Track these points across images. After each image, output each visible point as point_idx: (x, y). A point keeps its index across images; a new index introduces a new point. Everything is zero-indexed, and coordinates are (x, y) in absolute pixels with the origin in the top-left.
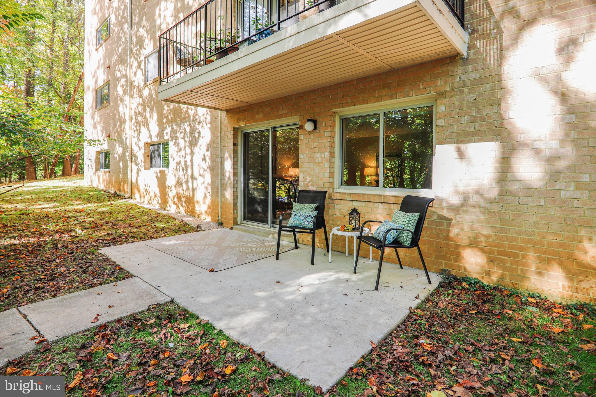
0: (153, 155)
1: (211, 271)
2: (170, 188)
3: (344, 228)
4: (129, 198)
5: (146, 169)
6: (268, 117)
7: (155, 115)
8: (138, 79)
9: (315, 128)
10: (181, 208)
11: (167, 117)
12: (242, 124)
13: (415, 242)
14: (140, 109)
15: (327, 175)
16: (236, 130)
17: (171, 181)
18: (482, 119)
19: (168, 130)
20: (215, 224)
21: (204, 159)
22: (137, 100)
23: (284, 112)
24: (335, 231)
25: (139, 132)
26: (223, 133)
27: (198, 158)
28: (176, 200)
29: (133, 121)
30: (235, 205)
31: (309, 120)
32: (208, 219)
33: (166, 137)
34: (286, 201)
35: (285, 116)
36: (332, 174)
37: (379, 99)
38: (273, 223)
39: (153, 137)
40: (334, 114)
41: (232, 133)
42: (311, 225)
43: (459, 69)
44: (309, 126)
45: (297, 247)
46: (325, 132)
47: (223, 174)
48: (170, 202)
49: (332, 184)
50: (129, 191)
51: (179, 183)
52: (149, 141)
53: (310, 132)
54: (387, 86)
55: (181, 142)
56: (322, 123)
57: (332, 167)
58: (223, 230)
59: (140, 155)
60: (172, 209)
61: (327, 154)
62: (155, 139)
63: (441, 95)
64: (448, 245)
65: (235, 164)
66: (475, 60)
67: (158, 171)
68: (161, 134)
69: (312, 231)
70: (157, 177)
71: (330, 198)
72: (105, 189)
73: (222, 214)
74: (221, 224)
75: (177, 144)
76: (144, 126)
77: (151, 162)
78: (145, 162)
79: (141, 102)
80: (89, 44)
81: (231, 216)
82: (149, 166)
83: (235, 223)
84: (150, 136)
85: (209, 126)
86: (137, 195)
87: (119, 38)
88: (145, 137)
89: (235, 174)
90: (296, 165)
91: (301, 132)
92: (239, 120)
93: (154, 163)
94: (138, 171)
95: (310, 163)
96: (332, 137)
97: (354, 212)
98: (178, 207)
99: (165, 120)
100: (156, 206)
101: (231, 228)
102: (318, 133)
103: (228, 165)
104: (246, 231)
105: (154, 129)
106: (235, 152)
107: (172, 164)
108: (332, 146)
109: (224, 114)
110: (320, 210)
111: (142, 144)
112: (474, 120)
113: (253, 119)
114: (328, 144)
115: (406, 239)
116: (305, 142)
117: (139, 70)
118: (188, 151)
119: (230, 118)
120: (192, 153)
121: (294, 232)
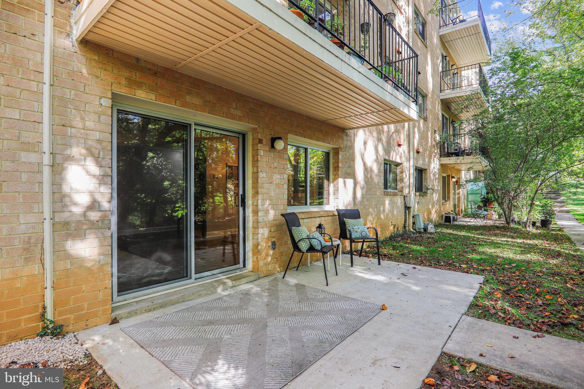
15: (286, 197)
46: (284, 154)
53: (270, 150)
61: (286, 176)
91: (261, 147)
95: (270, 184)
102: (278, 154)
116: (265, 159)
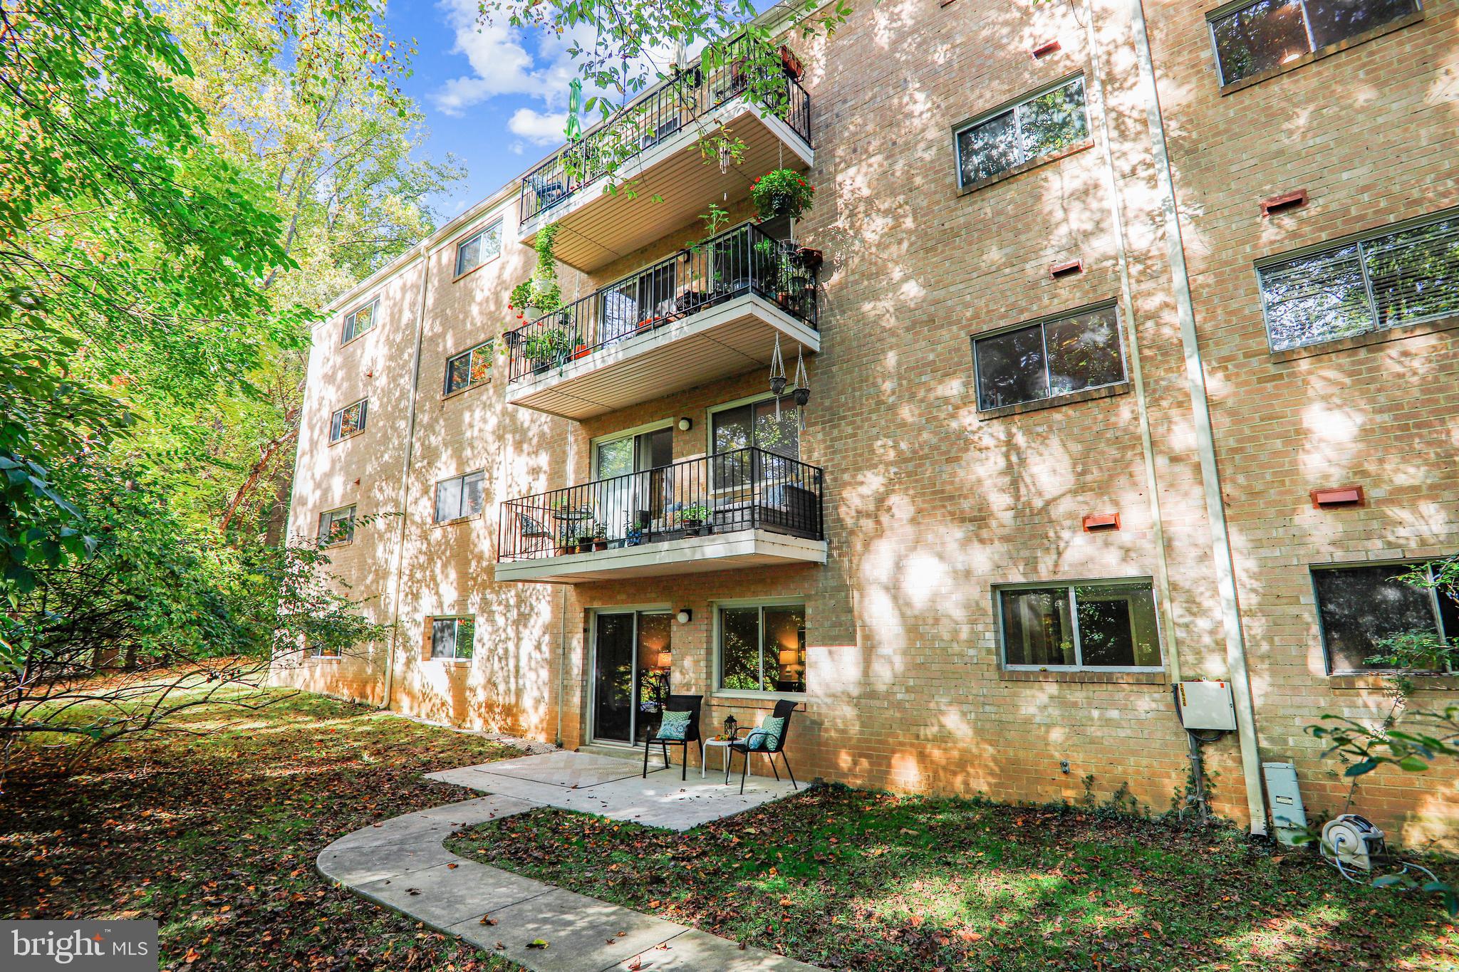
0: (439, 635)
1: (575, 787)
2: (473, 690)
3: (719, 738)
4: (385, 709)
5: (424, 659)
6: (632, 598)
7: (453, 575)
8: (423, 510)
9: (690, 620)
10: (493, 724)
11: (475, 579)
12: (596, 605)
13: (779, 748)
14: (422, 559)
15: (704, 676)
16: (587, 611)
17: (476, 677)
18: (841, 625)
19: (475, 598)
20: (553, 747)
21: (538, 647)
22: (413, 546)
23: (653, 595)
24: (709, 742)
25: (416, 596)
26: (569, 615)
27: (527, 646)
28: (483, 710)
29: (405, 578)
30: (583, 716)
31: (682, 611)
32: (542, 738)
33: (472, 611)
34: (653, 710)
35: (655, 601)
36: (709, 675)
37: (755, 594)
38: (637, 740)
39: (445, 606)
40: (710, 605)
41: (582, 615)
42: (682, 736)
43: (821, 575)
44: (682, 618)
45: (667, 767)
46: (700, 624)
47: (567, 672)
48: (472, 714)
49: (709, 687)
50: (386, 695)
51: (491, 684)
52: (437, 613)
53: (683, 625)
54: (762, 581)
55: (500, 621)
56: (699, 614)
57: (709, 666)
58: (563, 754)
59: (416, 635)
60: (476, 726)
61: (703, 652)
62: (451, 612)
63: (808, 597)
64: (820, 751)
65: (586, 657)
66: (833, 569)
67: (452, 664)
68: (462, 602)
69: (683, 742)
70: (448, 672)
71: (708, 705)
72: (325, 693)
73: (563, 731)
74: (560, 746)
75: (491, 621)
76: (428, 586)
77: (434, 647)
78: (423, 647)
79: (424, 547)
80: (312, 428)
81: (576, 733)
82: (428, 655)
83: (583, 743)
84: (440, 605)
85: (548, 598)
86: (405, 701)
87: (386, 439)
88: (427, 605)
89: (585, 672)
90: (668, 648)
91: (673, 623)
92: (593, 599)
93: (439, 648)
94: (409, 662)
96: (709, 631)
97: (731, 720)
98: (486, 722)
99: (471, 583)
100: (443, 721)
101: (577, 750)
102: (693, 626)
103: (576, 658)
104: (598, 753)
105: (449, 593)
106: (586, 641)
107: (480, 652)
108: (709, 642)
109: (570, 588)
110: (695, 719)
111: (419, 617)
112: (834, 625)
113: (611, 598)
114: (704, 639)
115: (771, 745)
116: (678, 634)
117: (425, 498)
118: (511, 632)
119: (580, 594)
120: (519, 639)
121: (664, 745)
